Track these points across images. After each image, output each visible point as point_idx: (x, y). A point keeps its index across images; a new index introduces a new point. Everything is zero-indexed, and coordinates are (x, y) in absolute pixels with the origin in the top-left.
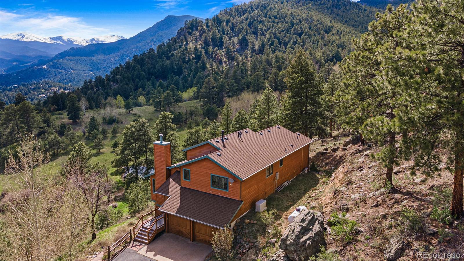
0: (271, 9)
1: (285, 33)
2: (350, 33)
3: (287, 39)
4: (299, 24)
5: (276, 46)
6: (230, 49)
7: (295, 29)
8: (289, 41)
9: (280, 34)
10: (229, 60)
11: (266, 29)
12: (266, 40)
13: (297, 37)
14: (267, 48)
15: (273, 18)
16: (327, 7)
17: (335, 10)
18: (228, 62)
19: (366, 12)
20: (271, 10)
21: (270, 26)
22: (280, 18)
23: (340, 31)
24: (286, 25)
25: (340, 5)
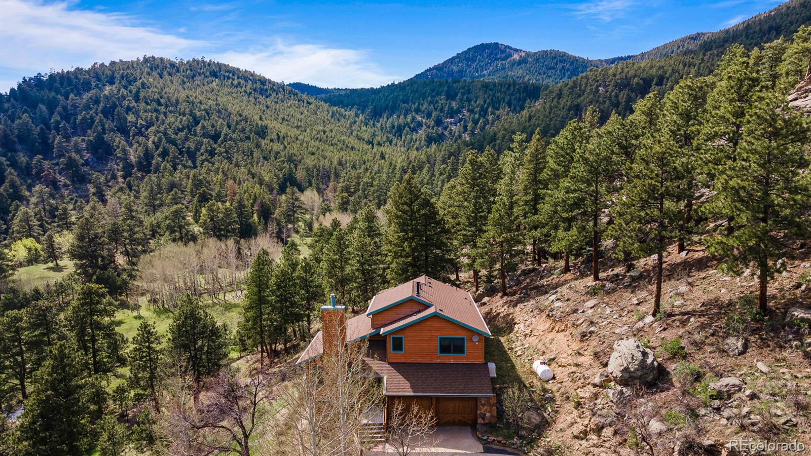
0: (143, 84)
1: (187, 134)
2: (297, 139)
3: (192, 145)
4: (207, 118)
5: (175, 157)
6: (75, 160)
7: (203, 127)
8: (197, 149)
9: (177, 134)
10: (73, 182)
11: (144, 123)
12: (150, 144)
13: (211, 142)
14: (157, 160)
15: (154, 105)
16: (245, 92)
17: (261, 99)
18: (73, 185)
19: (310, 106)
20: (143, 88)
21: (152, 119)
22: (167, 106)
23: (281, 135)
24: (184, 118)
25: (266, 90)
